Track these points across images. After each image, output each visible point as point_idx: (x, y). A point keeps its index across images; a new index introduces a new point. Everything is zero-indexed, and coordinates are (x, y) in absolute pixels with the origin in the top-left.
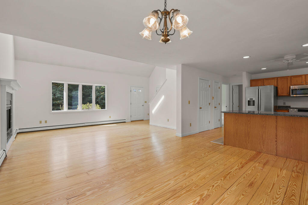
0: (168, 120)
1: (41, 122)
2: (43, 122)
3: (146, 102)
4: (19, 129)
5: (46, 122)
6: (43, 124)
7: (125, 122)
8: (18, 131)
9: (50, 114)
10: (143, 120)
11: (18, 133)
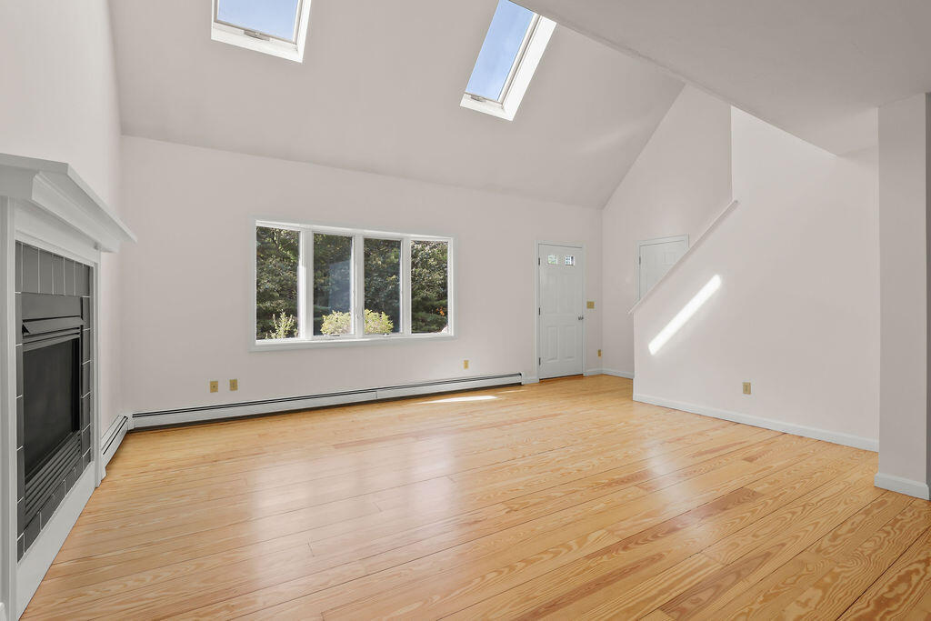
0: (747, 389)
1: (214, 387)
2: (224, 386)
3: (590, 305)
4: (134, 416)
5: (234, 385)
6: (225, 396)
7: (520, 384)
8: (131, 424)
9: (251, 352)
10: (580, 376)
11: (130, 433)
